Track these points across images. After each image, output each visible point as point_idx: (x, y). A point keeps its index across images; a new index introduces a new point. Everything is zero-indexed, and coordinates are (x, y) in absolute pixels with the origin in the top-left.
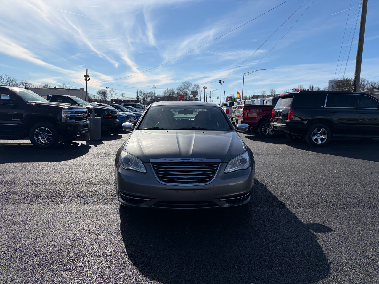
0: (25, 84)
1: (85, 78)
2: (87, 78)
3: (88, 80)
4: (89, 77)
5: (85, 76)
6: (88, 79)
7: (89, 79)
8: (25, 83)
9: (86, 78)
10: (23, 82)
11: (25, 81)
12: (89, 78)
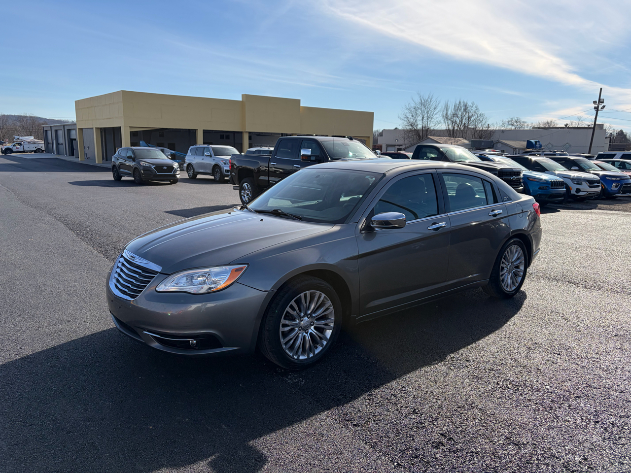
0: (515, 124)
1: (594, 105)
2: (598, 106)
3: (600, 109)
4: (603, 102)
5: (595, 102)
6: (600, 107)
7: (604, 107)
8: (516, 122)
9: (596, 106)
10: (514, 119)
11: (516, 119)
12: (603, 104)
